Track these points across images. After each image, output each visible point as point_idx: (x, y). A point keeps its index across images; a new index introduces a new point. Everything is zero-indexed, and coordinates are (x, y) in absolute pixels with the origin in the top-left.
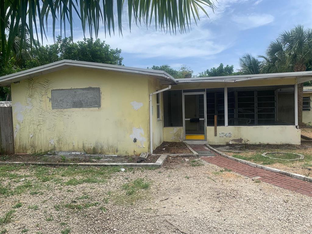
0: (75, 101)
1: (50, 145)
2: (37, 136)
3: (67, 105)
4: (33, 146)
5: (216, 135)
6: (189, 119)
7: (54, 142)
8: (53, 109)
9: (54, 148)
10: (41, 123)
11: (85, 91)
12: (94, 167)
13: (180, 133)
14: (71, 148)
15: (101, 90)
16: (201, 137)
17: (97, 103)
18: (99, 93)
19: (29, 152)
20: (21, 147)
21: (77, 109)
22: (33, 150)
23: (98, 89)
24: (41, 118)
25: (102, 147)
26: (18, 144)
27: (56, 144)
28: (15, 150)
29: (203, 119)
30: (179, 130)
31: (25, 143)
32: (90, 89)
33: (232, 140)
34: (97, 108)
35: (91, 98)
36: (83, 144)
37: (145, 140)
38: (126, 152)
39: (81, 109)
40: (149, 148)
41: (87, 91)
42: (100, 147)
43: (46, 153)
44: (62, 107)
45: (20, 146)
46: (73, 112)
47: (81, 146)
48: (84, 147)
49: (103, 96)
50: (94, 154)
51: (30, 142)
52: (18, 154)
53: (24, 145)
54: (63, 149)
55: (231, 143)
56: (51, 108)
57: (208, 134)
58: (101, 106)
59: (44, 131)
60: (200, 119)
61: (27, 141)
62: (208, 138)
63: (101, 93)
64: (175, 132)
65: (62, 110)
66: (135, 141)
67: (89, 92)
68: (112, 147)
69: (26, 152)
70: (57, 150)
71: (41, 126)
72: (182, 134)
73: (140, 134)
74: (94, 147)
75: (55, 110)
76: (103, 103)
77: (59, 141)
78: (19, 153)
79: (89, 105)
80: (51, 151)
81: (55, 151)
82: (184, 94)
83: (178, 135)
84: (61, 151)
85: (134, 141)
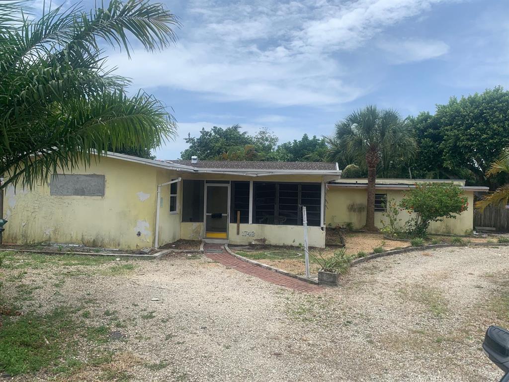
0: (76, 188)
1: (45, 235)
2: (30, 224)
3: (68, 192)
4: (25, 236)
5: (238, 233)
6: (211, 214)
7: (49, 232)
8: (51, 195)
9: (50, 239)
10: (37, 210)
11: (88, 178)
12: (90, 256)
13: (199, 230)
14: (68, 239)
15: (106, 177)
16: (223, 235)
17: (101, 192)
18: (104, 181)
19: (19, 243)
20: (11, 236)
21: (79, 197)
22: (24, 240)
23: (103, 177)
24: (36, 205)
25: (103, 240)
26: (7, 232)
27: (52, 234)
28: (3, 239)
29: (226, 215)
30: (198, 226)
31: (15, 231)
32: (94, 176)
33: (255, 240)
34: (100, 197)
35: (94, 185)
36: (83, 236)
37: (150, 234)
38: (129, 246)
39: (83, 197)
40: (154, 242)
41: (91, 178)
42: (101, 239)
43: (40, 244)
44: (62, 194)
45: (9, 234)
46: (73, 200)
47: (79, 238)
48: (83, 239)
49: (107, 185)
50: (93, 247)
51: (21, 231)
52: (6, 244)
53: (14, 234)
54: (59, 241)
55: (253, 243)
56: (49, 194)
57: (230, 233)
58: (105, 195)
59: (39, 219)
60: (223, 215)
61: (18, 231)
62: (230, 236)
63: (106, 181)
64: (194, 229)
65: (61, 197)
66: (139, 234)
67: (93, 179)
68: (114, 240)
69: (16, 243)
70: (53, 241)
71: (36, 213)
72: (201, 231)
73: (145, 227)
74: (94, 240)
75: (52, 197)
76: (108, 191)
77: (55, 231)
78: (7, 242)
79: (92, 193)
80: (45, 242)
81: (50, 242)
82: (206, 185)
83: (197, 232)
84: (57, 242)
85: (137, 235)
